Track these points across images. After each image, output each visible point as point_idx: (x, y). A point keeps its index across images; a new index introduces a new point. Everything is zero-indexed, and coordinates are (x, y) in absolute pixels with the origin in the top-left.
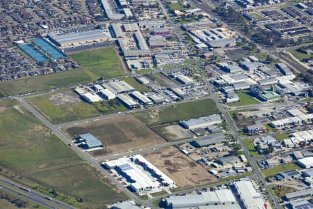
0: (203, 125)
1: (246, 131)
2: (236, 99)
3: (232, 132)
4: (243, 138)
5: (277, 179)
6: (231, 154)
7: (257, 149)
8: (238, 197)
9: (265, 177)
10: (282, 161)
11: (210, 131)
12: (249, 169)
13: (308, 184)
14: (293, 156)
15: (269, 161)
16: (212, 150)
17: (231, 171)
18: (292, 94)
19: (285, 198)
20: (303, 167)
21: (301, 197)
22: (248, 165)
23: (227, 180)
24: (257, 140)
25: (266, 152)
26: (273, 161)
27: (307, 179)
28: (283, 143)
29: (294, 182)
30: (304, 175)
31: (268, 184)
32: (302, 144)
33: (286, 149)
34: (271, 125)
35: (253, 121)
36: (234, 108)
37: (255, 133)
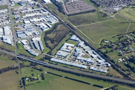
0: (2, 12)
1: (13, 14)
2: (14, 5)
3: (9, 14)
4: (12, 15)
5: (17, 26)
6: (7, 19)
7: (14, 18)
8: (4, 31)
9: (13, 25)
10: (20, 22)
11: (3, 13)
12: (10, 24)
13: (24, 28)
14: (23, 20)
15: (16, 22)
16: (2, 18)
17: (5, 24)
18: (30, 4)
19: (16, 31)
20: (25, 23)
21: (21, 31)
22: (10, 22)
23: (3, 26)
24: (15, 16)
25: (16, 19)
26: (17, 22)
27: (25, 26)
28: (22, 17)
29: (21, 27)
30: (24, 25)
31: (14, 27)
32: (27, 17)
33: (22, 19)
34: (21, 12)
35: (16, 11)
36: (12, 7)
37: (15, 14)
